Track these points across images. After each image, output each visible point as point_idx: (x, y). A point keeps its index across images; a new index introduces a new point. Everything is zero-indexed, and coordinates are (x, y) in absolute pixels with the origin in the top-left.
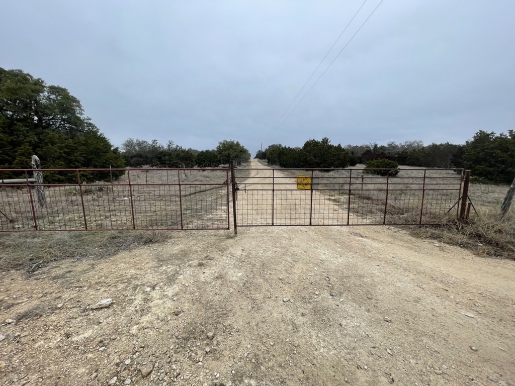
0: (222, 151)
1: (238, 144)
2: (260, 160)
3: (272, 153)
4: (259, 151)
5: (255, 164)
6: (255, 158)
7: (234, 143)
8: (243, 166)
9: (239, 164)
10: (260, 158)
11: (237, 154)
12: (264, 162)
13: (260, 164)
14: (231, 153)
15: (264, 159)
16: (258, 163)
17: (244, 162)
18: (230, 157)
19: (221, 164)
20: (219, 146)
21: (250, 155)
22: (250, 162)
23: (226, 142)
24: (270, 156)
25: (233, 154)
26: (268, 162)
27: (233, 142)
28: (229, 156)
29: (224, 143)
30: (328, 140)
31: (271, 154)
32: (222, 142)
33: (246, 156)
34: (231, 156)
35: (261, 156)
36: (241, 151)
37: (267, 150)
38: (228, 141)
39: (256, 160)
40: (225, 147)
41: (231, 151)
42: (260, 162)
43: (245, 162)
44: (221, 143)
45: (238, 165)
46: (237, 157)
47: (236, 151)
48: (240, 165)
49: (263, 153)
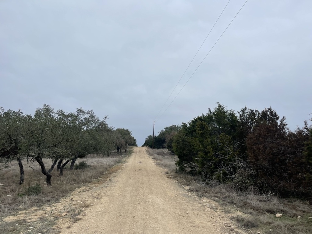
2: (151, 150)
4: (150, 136)
10: (151, 147)
15: (158, 148)
16: (146, 155)
37: (163, 134)
39: (145, 148)
42: (150, 155)
49: (156, 138)
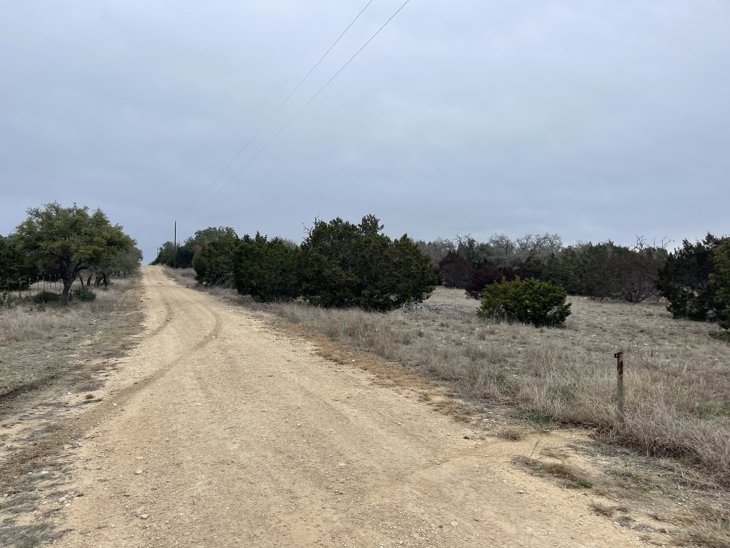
0: (40, 239)
1: (100, 220)
2: (171, 270)
3: (210, 251)
4: (168, 244)
5: (154, 282)
6: (154, 264)
7: (85, 216)
8: (116, 287)
9: (104, 282)
10: (171, 265)
11: (95, 252)
12: (183, 275)
13: (172, 283)
14: (74, 247)
15: (184, 267)
16: (165, 278)
17: (118, 275)
18: (68, 261)
19: (35, 280)
20: (29, 223)
21: (139, 255)
22: (139, 275)
23: (57, 210)
24: (205, 260)
25: (81, 249)
26: (197, 278)
27: (81, 213)
28: (65, 255)
29: (48, 215)
30: (376, 222)
31: (210, 255)
32: (43, 209)
33: (129, 257)
34: (74, 258)
35: (174, 258)
36: (111, 243)
37: (191, 243)
38: (65, 205)
40: (51, 225)
41: (74, 242)
42: (170, 276)
43: (125, 276)
44: (37, 214)
45: (98, 284)
46: (94, 260)
47: (91, 242)
48: (106, 283)
49: (180, 249)
